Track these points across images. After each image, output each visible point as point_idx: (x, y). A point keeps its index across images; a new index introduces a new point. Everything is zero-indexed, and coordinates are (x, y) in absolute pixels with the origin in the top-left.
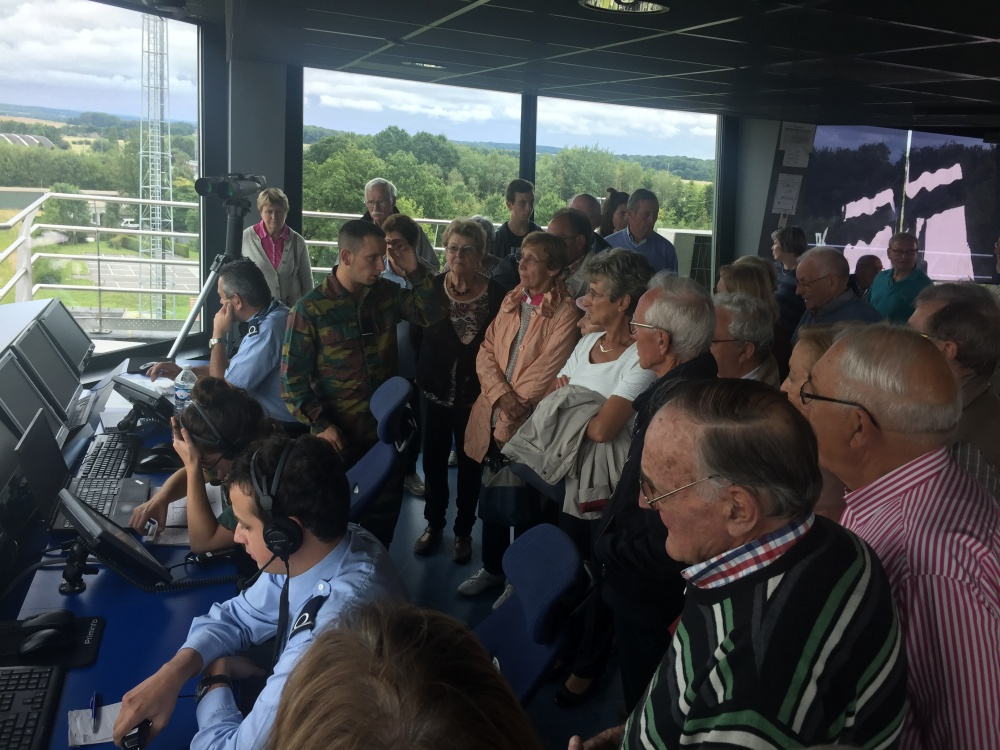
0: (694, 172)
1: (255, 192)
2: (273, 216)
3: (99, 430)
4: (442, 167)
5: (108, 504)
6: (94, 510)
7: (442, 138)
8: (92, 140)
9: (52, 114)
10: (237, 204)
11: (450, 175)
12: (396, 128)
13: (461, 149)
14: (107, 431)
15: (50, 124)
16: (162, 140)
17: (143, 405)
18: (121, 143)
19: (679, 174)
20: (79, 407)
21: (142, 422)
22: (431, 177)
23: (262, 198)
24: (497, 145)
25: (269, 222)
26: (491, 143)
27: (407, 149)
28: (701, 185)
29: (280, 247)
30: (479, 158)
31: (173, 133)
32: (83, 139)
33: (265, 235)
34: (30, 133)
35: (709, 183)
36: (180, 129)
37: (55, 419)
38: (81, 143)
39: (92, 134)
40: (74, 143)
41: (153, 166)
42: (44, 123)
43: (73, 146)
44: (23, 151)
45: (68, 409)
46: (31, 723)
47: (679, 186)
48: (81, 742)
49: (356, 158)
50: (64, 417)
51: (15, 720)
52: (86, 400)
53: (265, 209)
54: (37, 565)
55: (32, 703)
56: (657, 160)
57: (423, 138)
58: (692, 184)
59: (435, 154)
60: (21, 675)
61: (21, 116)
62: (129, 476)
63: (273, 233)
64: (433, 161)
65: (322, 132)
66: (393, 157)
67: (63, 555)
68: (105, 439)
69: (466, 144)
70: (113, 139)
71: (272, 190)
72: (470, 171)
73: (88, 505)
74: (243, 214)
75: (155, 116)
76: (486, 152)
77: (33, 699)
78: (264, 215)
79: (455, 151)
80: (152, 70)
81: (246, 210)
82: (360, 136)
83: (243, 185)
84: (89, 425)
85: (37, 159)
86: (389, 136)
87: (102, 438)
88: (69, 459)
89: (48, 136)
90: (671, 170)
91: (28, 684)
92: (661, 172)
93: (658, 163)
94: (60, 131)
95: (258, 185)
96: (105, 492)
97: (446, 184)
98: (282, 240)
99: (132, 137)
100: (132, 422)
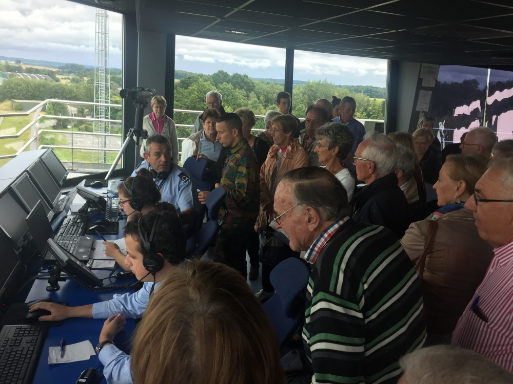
0: (376, 94)
1: (150, 97)
2: (159, 109)
3: (69, 213)
4: (246, 91)
5: (72, 248)
6: (65, 250)
7: (246, 76)
8: (71, 77)
9: (51, 64)
10: (141, 103)
11: (250, 95)
12: (222, 71)
13: (256, 82)
14: (73, 214)
15: (50, 69)
16: (106, 77)
17: (91, 201)
18: (85, 79)
19: (368, 95)
20: (60, 203)
21: (91, 209)
22: (241, 96)
23: (153, 100)
24: (274, 80)
25: (157, 113)
26: (271, 79)
27: (228, 82)
28: (380, 101)
29: (162, 126)
30: (265, 87)
31: (111, 74)
32: (66, 77)
33: (155, 119)
34: (41, 74)
35: (384, 100)
36: (114, 72)
37: (48, 207)
38: (65, 79)
39: (71, 74)
40: (62, 79)
41: (101, 90)
42: (47, 68)
43: (61, 80)
44: (37, 82)
45: (54, 203)
46: (30, 352)
47: (368, 101)
48: (55, 362)
49: (203, 86)
50: (52, 207)
51: (22, 350)
52: (63, 200)
53: (155, 106)
54: (36, 276)
55: (31, 342)
56: (357, 88)
57: (236, 76)
58: (375, 100)
59: (242, 84)
60: (26, 329)
61: (36, 65)
62: (84, 235)
63: (159, 118)
64: (241, 88)
65: (185, 74)
66: (221, 86)
67: (49, 272)
68: (72, 217)
69: (258, 79)
70: (82, 77)
71: (158, 97)
72: (260, 93)
73: (62, 248)
74: (144, 108)
75: (102, 65)
76: (268, 83)
77: (31, 341)
78: (154, 109)
79: (253, 83)
80: (100, 42)
81: (145, 106)
82: (205, 75)
83: (144, 93)
84: (64, 211)
85: (44, 86)
86: (219, 75)
87: (70, 217)
88: (54, 227)
89: (49, 75)
90: (364, 93)
91: (29, 333)
92: (359, 94)
93: (358, 89)
94: (55, 72)
95: (152, 93)
96: (71, 242)
97: (248, 100)
98: (163, 122)
99: (91, 76)
100: (85, 209)
